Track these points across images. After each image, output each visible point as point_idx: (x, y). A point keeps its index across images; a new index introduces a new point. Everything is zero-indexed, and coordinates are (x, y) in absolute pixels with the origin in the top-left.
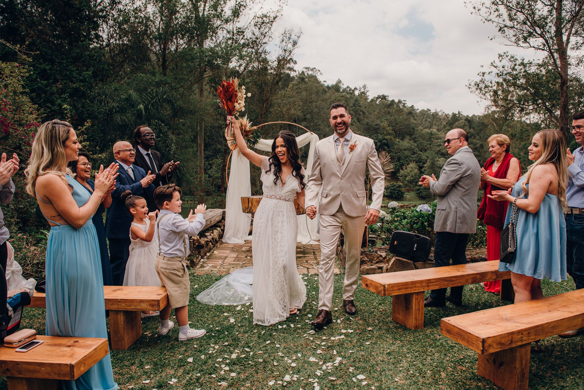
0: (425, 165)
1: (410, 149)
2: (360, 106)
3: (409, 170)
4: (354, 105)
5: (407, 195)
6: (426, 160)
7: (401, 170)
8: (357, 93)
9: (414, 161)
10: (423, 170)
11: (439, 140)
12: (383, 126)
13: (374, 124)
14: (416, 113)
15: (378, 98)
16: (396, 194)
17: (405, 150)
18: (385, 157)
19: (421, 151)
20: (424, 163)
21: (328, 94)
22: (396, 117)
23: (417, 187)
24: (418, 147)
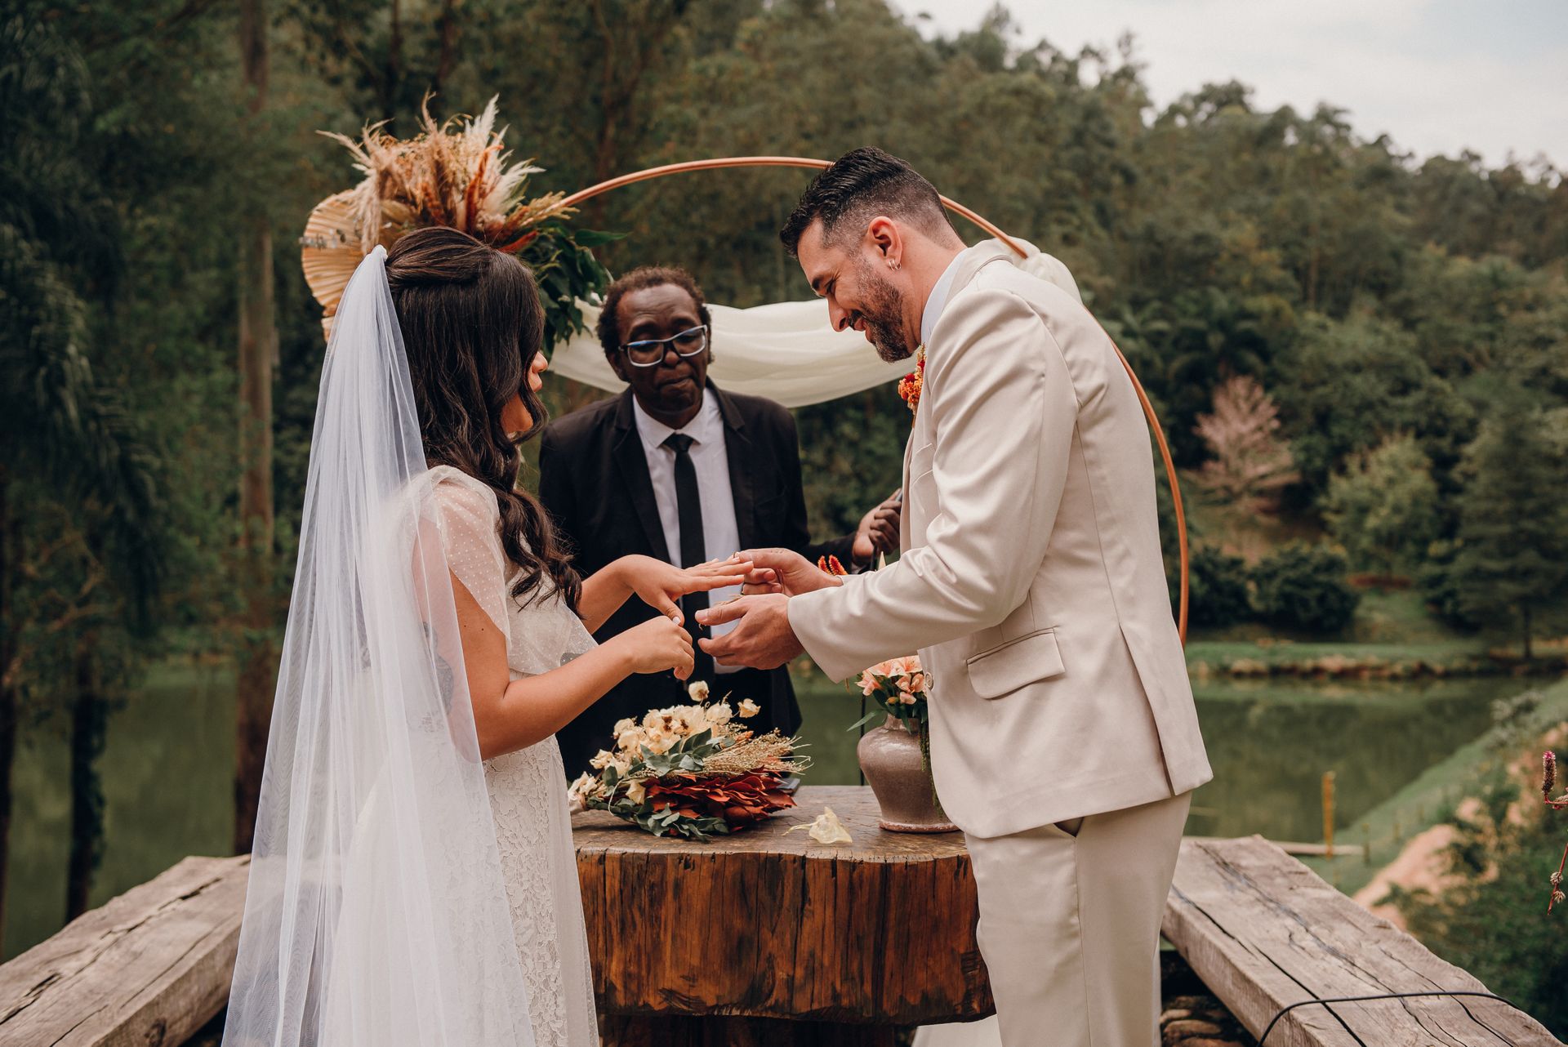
0: (1470, 449)
1: (1383, 366)
2: (1110, 144)
3: (1379, 473)
4: (1079, 137)
5: (1376, 611)
6: (1473, 424)
7: (1333, 478)
8: (1089, 75)
9: (1404, 429)
10: (1456, 474)
11: (1542, 315)
12: (1235, 243)
13: (1185, 234)
14: (1404, 174)
15: (1200, 99)
16: (1313, 603)
17: (1357, 369)
18: (1245, 407)
19: (1441, 372)
20: (1461, 439)
21: (941, 80)
22: (1302, 194)
23: (1428, 569)
24: (1423, 351)
